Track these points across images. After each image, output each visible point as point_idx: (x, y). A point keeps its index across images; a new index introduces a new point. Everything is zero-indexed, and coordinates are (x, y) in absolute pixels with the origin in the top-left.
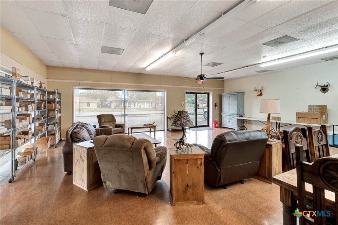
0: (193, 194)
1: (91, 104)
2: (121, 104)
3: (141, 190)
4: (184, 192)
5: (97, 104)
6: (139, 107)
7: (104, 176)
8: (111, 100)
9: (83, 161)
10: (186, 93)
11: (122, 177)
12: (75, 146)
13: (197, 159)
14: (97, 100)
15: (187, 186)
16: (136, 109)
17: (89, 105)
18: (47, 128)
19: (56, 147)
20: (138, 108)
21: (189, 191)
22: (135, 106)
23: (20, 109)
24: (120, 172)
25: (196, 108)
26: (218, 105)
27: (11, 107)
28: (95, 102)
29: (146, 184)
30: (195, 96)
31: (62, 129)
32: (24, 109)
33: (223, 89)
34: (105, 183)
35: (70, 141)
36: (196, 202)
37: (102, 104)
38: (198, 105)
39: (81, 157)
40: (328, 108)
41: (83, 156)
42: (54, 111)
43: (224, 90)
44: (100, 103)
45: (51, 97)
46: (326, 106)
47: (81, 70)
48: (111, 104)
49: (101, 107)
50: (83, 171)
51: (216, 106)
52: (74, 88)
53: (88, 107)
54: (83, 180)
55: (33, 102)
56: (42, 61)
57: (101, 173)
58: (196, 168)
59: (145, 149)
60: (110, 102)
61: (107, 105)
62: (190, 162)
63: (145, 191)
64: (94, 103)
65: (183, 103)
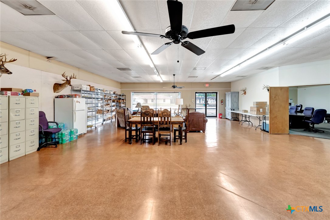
10: (196, 93)
17: (164, 101)
23: (105, 102)
25: (206, 103)
26: (224, 101)
27: (102, 101)
30: (204, 95)
32: (107, 102)
33: (230, 89)
38: (207, 101)
42: (121, 103)
47: (134, 83)
51: (221, 102)
52: (131, 92)
53: (164, 103)
55: (111, 100)
56: (117, 82)
65: (193, 100)
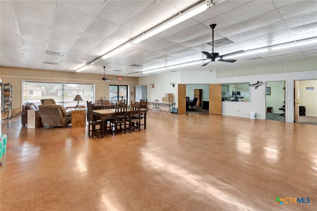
0: (80, 124)
1: (34, 92)
2: (69, 93)
3: (60, 125)
4: (76, 123)
5: (42, 92)
6: (89, 95)
7: (43, 121)
8: (58, 88)
9: (33, 116)
10: (110, 85)
11: (51, 120)
12: (28, 111)
13: (82, 112)
14: (41, 88)
15: (78, 121)
16: (85, 97)
17: (31, 93)
18: (4, 107)
19: (10, 119)
20: (87, 96)
21: (79, 123)
22: (83, 94)
24: (50, 118)
25: (118, 95)
26: (133, 93)
28: (40, 90)
29: (61, 122)
30: (117, 87)
31: (12, 109)
34: (44, 124)
35: (25, 110)
36: (81, 127)
37: (47, 92)
39: (32, 115)
40: (174, 95)
41: (33, 115)
42: (8, 97)
43: (138, 84)
44: (45, 91)
45: (6, 87)
46: (173, 94)
47: (28, 69)
48: (57, 92)
49: (46, 95)
50: (33, 121)
51: (132, 94)
52: (22, 81)
53: (31, 95)
54: (33, 125)
57: (41, 120)
58: (81, 115)
59: (60, 108)
60: (56, 90)
61: (53, 93)
62: (79, 113)
63: (61, 125)
64: (38, 92)
65: (107, 92)
